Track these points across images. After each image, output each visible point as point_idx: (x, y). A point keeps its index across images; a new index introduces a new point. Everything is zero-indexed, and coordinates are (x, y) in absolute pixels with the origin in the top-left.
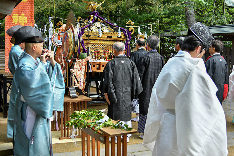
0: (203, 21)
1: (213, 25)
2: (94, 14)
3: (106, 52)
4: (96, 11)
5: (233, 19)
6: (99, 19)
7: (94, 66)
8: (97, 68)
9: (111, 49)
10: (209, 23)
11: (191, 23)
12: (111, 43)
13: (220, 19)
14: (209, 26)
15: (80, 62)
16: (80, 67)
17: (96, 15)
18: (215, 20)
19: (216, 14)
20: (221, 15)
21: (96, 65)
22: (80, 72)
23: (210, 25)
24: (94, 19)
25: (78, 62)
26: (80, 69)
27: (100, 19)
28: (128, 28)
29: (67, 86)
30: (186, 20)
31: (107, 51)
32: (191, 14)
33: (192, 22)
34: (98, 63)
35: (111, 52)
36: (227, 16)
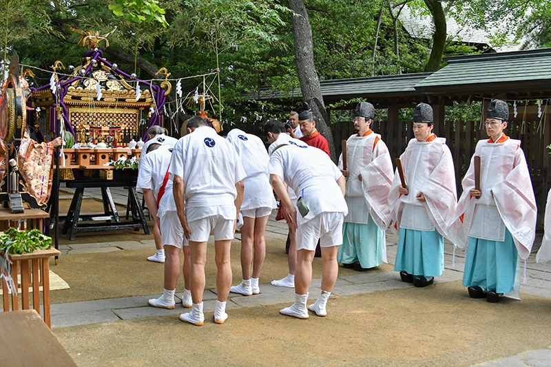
2: (92, 54)
3: (116, 130)
4: (96, 49)
6: (102, 64)
7: (85, 157)
8: (91, 161)
9: (125, 124)
11: (305, 73)
12: (125, 113)
15: (40, 147)
16: (41, 158)
17: (96, 57)
21: (88, 155)
22: (41, 167)
24: (91, 64)
25: (39, 147)
26: (41, 161)
27: (105, 64)
28: (159, 83)
29: (6, 191)
31: (117, 127)
32: (305, 54)
33: (308, 70)
34: (93, 151)
35: (125, 130)
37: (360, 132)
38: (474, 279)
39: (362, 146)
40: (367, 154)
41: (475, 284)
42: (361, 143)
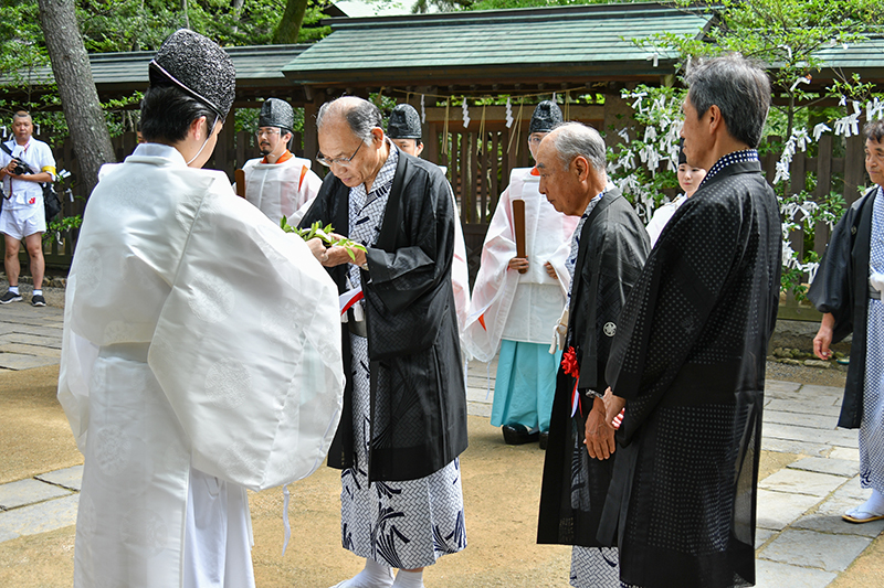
0: (106, 33)
1: (142, 49)
5: (217, 27)
10: (130, 40)
11: (62, 40)
13: (171, 25)
14: (127, 50)
18: (150, 30)
19: (152, 7)
20: (174, 10)
23: (130, 47)
30: (42, 25)
32: (61, 4)
33: (66, 35)
36: (194, 15)
37: (272, 155)
38: (512, 413)
39: (277, 182)
40: (289, 196)
41: (514, 421)
42: (275, 175)
